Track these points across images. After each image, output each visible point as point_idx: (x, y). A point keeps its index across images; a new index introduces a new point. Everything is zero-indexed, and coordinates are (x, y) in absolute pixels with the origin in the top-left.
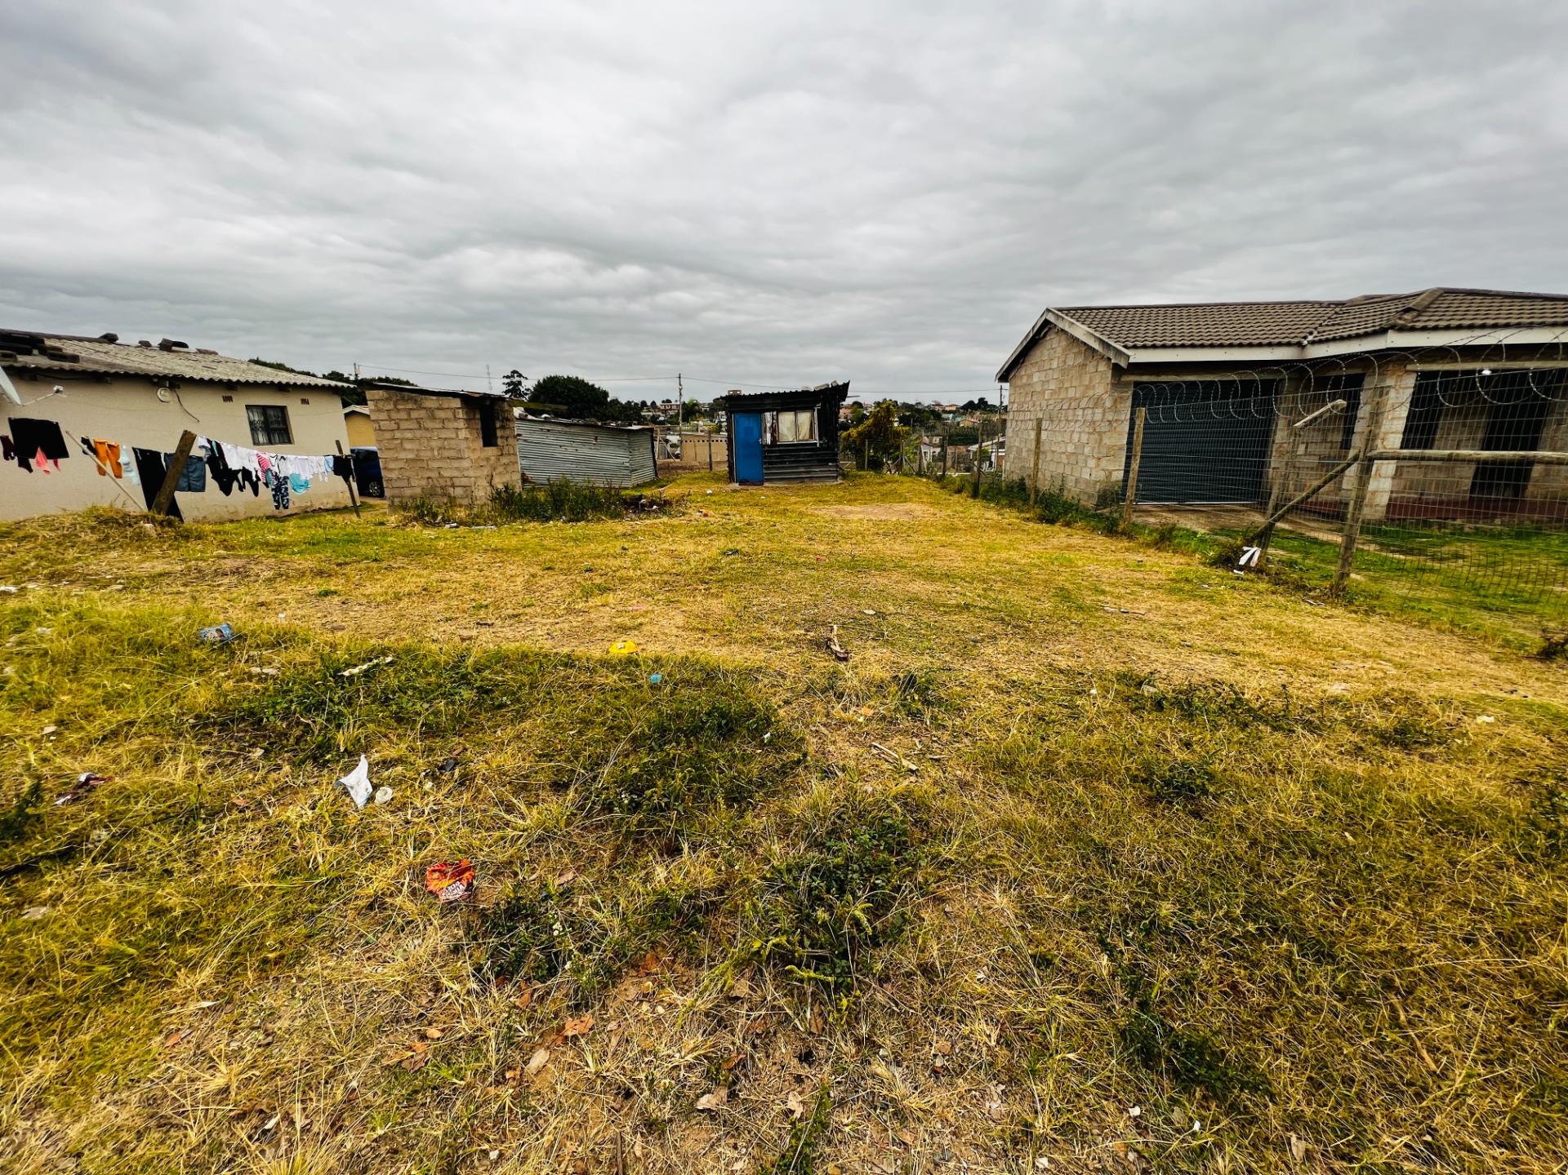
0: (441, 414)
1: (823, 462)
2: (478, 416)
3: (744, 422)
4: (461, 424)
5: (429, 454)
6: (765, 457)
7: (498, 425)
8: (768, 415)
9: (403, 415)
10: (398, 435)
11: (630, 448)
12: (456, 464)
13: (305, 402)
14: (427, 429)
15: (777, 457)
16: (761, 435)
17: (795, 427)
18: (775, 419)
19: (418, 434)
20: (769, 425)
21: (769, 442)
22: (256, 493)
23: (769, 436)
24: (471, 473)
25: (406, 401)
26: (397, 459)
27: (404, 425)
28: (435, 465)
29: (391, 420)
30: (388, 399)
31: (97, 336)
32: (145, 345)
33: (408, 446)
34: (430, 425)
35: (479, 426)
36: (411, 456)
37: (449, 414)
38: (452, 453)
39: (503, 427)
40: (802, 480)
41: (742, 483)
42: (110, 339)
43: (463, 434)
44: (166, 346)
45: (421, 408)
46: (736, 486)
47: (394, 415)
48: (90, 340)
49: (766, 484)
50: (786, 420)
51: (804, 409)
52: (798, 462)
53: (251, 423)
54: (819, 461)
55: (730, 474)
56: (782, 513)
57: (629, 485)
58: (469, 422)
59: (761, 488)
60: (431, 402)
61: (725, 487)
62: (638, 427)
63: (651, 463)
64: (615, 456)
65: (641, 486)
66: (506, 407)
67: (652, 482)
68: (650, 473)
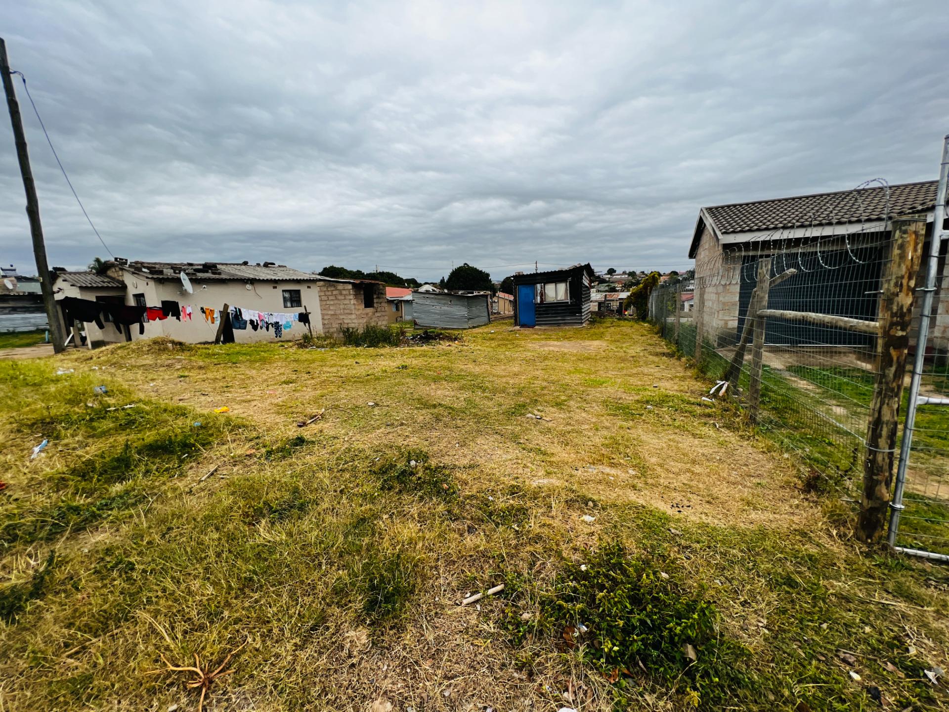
0: (344, 292)
1: (573, 313)
2: (362, 292)
3: (524, 291)
4: (352, 297)
5: (339, 312)
6: (536, 311)
7: (375, 297)
8: (539, 286)
9: (330, 293)
10: (328, 302)
11: (469, 306)
12: (350, 317)
13: (309, 287)
14: (339, 300)
15: (544, 311)
16: (535, 298)
17: (557, 293)
18: (543, 288)
19: (336, 302)
20: (539, 292)
21: (539, 301)
23: (539, 298)
24: (355, 321)
25: (331, 286)
26: (327, 314)
27: (331, 298)
28: (341, 317)
29: (325, 295)
30: (324, 286)
31: (241, 262)
32: (258, 265)
33: (331, 308)
34: (340, 297)
35: (362, 297)
36: (333, 313)
37: (347, 292)
38: (348, 311)
39: (378, 298)
40: (558, 325)
41: (523, 326)
42: (245, 263)
43: (352, 302)
44: (266, 265)
45: (337, 290)
46: (518, 327)
47: (327, 293)
48: (237, 264)
49: (537, 327)
50: (550, 289)
51: (561, 281)
52: (557, 314)
53: (284, 298)
54: (570, 313)
55: (516, 320)
56: (506, 345)
57: (467, 326)
58: (356, 296)
59: (531, 329)
60: (340, 287)
61: (510, 328)
62: (475, 294)
63: (486, 314)
64: (459, 310)
65: (474, 327)
66: (381, 287)
67: (484, 325)
68: (485, 319)
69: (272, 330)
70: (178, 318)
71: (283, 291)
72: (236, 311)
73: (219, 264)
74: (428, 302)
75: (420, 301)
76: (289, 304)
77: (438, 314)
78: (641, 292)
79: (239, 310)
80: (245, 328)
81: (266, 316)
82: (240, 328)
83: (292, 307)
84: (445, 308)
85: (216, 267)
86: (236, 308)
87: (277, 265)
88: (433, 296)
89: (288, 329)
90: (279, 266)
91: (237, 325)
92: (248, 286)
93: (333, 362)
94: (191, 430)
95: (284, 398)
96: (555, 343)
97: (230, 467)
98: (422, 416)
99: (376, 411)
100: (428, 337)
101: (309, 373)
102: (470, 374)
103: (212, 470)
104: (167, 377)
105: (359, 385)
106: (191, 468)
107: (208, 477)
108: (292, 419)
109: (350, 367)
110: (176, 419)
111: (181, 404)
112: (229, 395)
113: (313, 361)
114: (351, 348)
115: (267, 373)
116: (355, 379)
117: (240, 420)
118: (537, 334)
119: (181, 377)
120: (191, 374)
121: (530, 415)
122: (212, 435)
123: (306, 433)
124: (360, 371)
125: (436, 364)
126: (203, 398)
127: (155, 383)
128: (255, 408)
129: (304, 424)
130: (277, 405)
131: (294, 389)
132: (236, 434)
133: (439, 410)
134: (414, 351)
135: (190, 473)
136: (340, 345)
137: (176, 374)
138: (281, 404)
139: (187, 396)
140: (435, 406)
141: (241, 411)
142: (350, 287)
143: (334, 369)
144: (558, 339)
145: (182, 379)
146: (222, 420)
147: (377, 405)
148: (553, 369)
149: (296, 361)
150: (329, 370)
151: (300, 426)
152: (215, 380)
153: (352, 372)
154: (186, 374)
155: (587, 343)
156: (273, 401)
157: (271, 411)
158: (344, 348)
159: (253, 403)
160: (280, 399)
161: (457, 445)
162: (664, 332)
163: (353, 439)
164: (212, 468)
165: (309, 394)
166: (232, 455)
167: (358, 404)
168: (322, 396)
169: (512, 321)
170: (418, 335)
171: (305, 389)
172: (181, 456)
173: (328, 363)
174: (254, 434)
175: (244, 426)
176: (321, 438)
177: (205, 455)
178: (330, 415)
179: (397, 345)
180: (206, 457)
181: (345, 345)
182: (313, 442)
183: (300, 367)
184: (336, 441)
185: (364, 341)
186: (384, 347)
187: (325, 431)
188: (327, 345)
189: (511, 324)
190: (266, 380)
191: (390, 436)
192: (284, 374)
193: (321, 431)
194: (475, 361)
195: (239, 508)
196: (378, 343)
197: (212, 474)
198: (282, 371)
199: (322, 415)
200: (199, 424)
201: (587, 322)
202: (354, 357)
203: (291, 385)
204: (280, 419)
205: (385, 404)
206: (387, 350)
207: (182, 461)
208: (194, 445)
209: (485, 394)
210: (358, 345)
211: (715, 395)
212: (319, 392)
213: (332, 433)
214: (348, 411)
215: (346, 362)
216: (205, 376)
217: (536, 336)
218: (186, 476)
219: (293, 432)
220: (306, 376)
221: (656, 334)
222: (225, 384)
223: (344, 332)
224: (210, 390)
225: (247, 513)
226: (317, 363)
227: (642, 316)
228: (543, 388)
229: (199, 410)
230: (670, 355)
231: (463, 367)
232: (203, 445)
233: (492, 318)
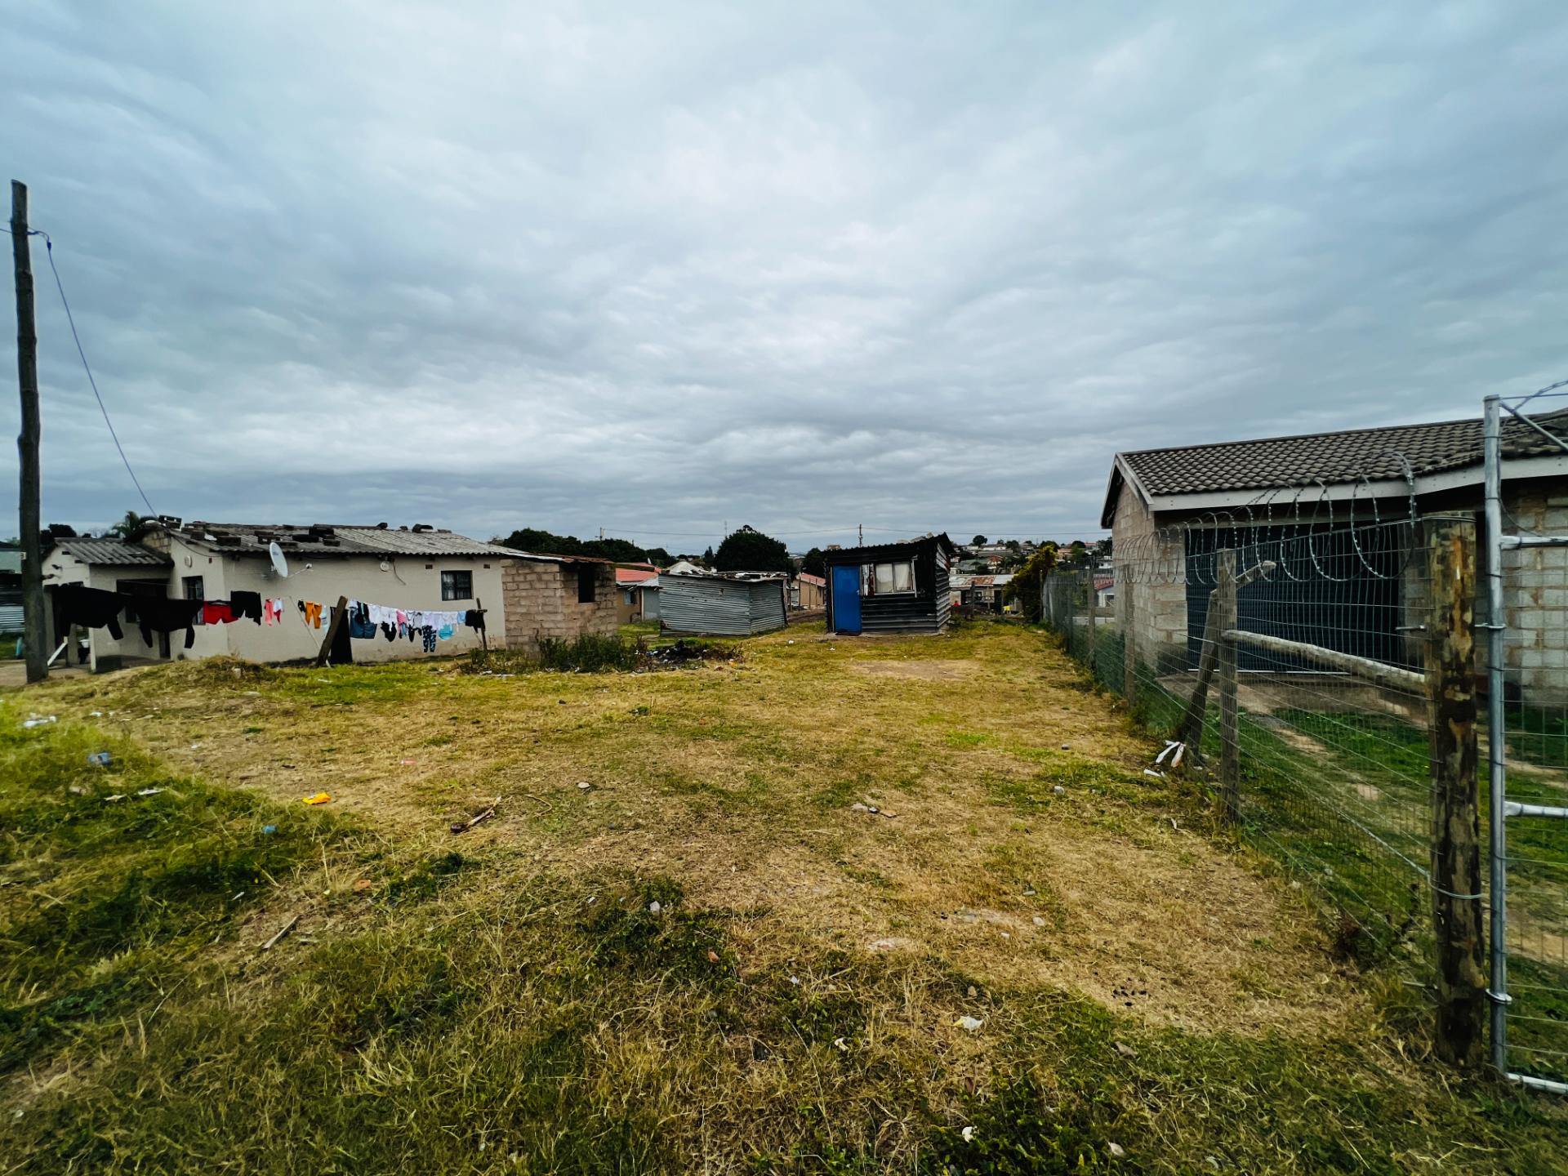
0: (545, 577)
1: (922, 613)
2: (576, 578)
3: (842, 575)
4: (558, 585)
5: (535, 609)
6: (863, 608)
7: (597, 584)
8: (866, 568)
9: (521, 578)
10: (517, 593)
11: (752, 599)
12: (553, 617)
13: (487, 567)
14: (536, 589)
15: (875, 607)
16: (860, 586)
17: (896, 579)
18: (873, 571)
19: (531, 592)
20: (866, 577)
21: (866, 592)
22: (412, 639)
23: (866, 587)
24: (562, 625)
25: (523, 566)
26: (515, 613)
27: (522, 586)
28: (539, 618)
29: (514, 582)
30: (513, 566)
31: (376, 525)
32: (404, 529)
33: (523, 603)
34: (538, 585)
35: (576, 585)
36: (524, 610)
37: (551, 578)
38: (550, 609)
39: (602, 586)
40: (899, 631)
41: (840, 632)
42: (383, 526)
43: (559, 593)
44: (418, 529)
45: (533, 572)
46: (833, 635)
47: (517, 579)
48: (369, 528)
49: (864, 635)
50: (884, 573)
51: (901, 561)
52: (896, 613)
53: (444, 585)
54: (917, 611)
55: (829, 623)
56: (814, 667)
57: (749, 632)
58: (566, 583)
59: (854, 638)
60: (540, 568)
61: (821, 637)
62: (762, 579)
63: (780, 611)
64: (737, 606)
65: (760, 634)
66: (608, 569)
67: (777, 630)
68: (778, 620)
69: (419, 639)
70: (258, 621)
71: (443, 573)
72: (359, 609)
73: (338, 527)
74: (685, 591)
75: (672, 590)
76: (451, 595)
77: (701, 611)
78: (1028, 577)
79: (365, 606)
80: (372, 636)
81: (410, 616)
82: (363, 636)
83: (456, 598)
84: (713, 601)
85: (332, 532)
86: (359, 604)
87: (435, 530)
88: (692, 582)
89: (447, 638)
90: (439, 531)
91: (360, 631)
92: (384, 565)
93: (520, 701)
94: (257, 840)
95: (430, 774)
96: (895, 664)
97: (319, 918)
98: (674, 809)
99: (593, 800)
100: (684, 653)
101: (478, 722)
102: (755, 724)
103: (286, 926)
104: (224, 731)
105: (564, 747)
106: (248, 921)
107: (278, 941)
108: (442, 816)
109: (549, 710)
110: (231, 818)
111: (244, 787)
112: (332, 767)
113: (486, 699)
114: (552, 673)
115: (405, 722)
116: (557, 735)
117: (347, 819)
118: (864, 647)
119: (251, 730)
120: (268, 726)
121: (858, 806)
122: (292, 852)
123: (465, 846)
124: (566, 718)
125: (697, 705)
126: (286, 773)
127: (200, 744)
128: (377, 794)
129: (461, 828)
130: (417, 788)
131: (449, 754)
132: (338, 849)
133: (703, 797)
134: (660, 680)
135: (245, 931)
136: (533, 669)
137: (244, 725)
138: (424, 785)
139: (255, 770)
140: (694, 789)
141: (352, 800)
142: (556, 568)
143: (521, 715)
144: (899, 657)
145: (252, 734)
146: (316, 821)
147: (594, 787)
148: (895, 714)
149: (456, 699)
150: (512, 717)
151: (456, 832)
152: (309, 737)
153: (552, 721)
154: (260, 725)
155: (948, 664)
156: (411, 779)
157: (408, 799)
158: (541, 674)
159: (375, 785)
160: (423, 776)
161: (734, 868)
162: (1070, 644)
163: (550, 858)
164: (287, 920)
165: (475, 765)
166: (327, 892)
167: (560, 785)
168: (499, 770)
169: (823, 623)
170: (666, 648)
171: (468, 755)
172: (231, 896)
173: (511, 703)
174: (371, 849)
175: (354, 832)
176: (493, 855)
177: (278, 893)
178: (511, 807)
179: (631, 669)
180: (278, 898)
181: (542, 667)
182: (477, 865)
183: (463, 711)
184: (518, 861)
185: (576, 662)
186: (609, 671)
187: (499, 841)
188: (512, 667)
189: (821, 630)
190: (400, 737)
191: (616, 851)
192: (433, 724)
193: (493, 841)
194: (762, 699)
195: (330, 1011)
196: (599, 665)
197: (286, 934)
198: (430, 719)
199: (497, 809)
200: (272, 828)
201: (946, 627)
202: (556, 690)
203: (445, 747)
204: (420, 816)
205: (609, 786)
206: (613, 678)
207: (232, 907)
208: (258, 874)
209: (782, 765)
210: (564, 668)
211: (1165, 766)
212: (492, 761)
213: (512, 845)
214: (542, 799)
215: (542, 701)
216: (292, 729)
217: (863, 651)
218: (237, 940)
219: (442, 845)
220: (473, 729)
221: (1059, 648)
222: (327, 745)
223: (542, 645)
224: (299, 756)
225: (343, 1020)
226: (494, 703)
227: (1033, 615)
228: (879, 752)
229: (274, 799)
230: (1084, 688)
231: (742, 710)
232: (276, 873)
233: (792, 618)
